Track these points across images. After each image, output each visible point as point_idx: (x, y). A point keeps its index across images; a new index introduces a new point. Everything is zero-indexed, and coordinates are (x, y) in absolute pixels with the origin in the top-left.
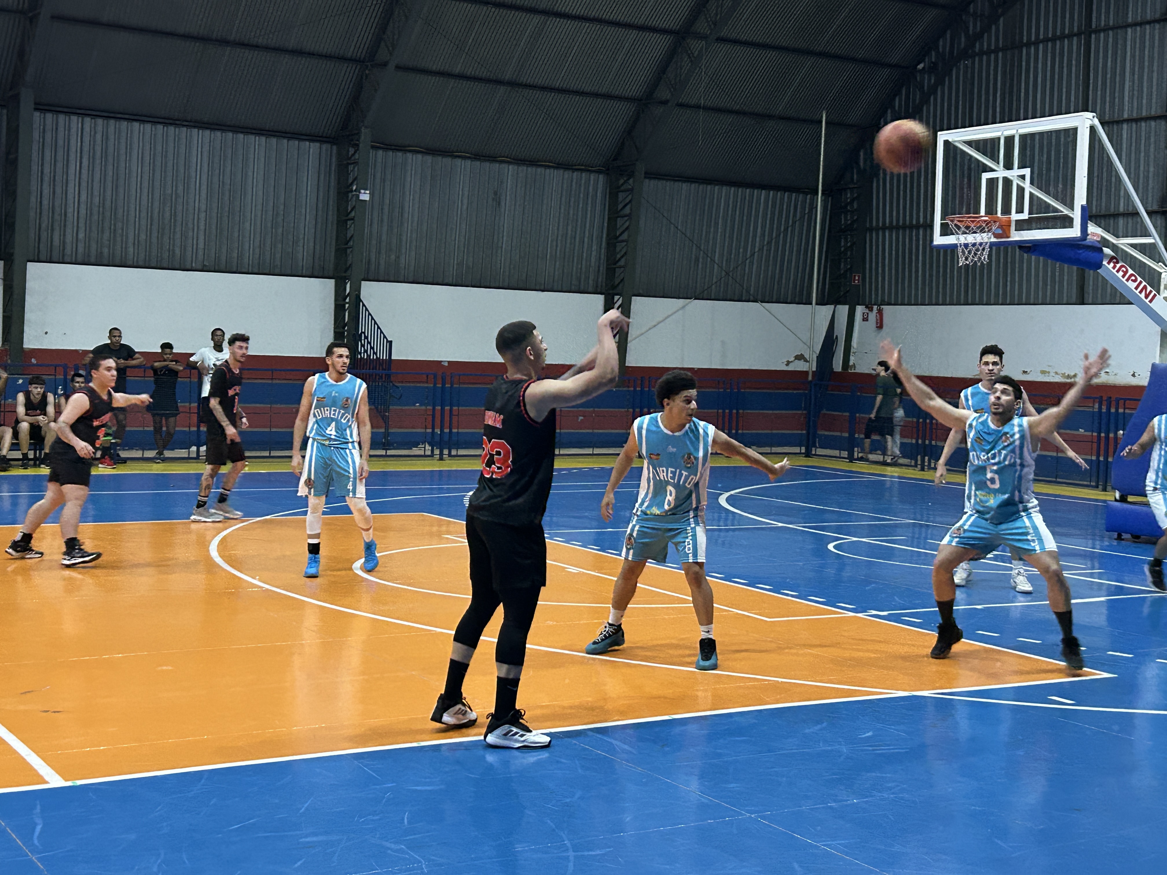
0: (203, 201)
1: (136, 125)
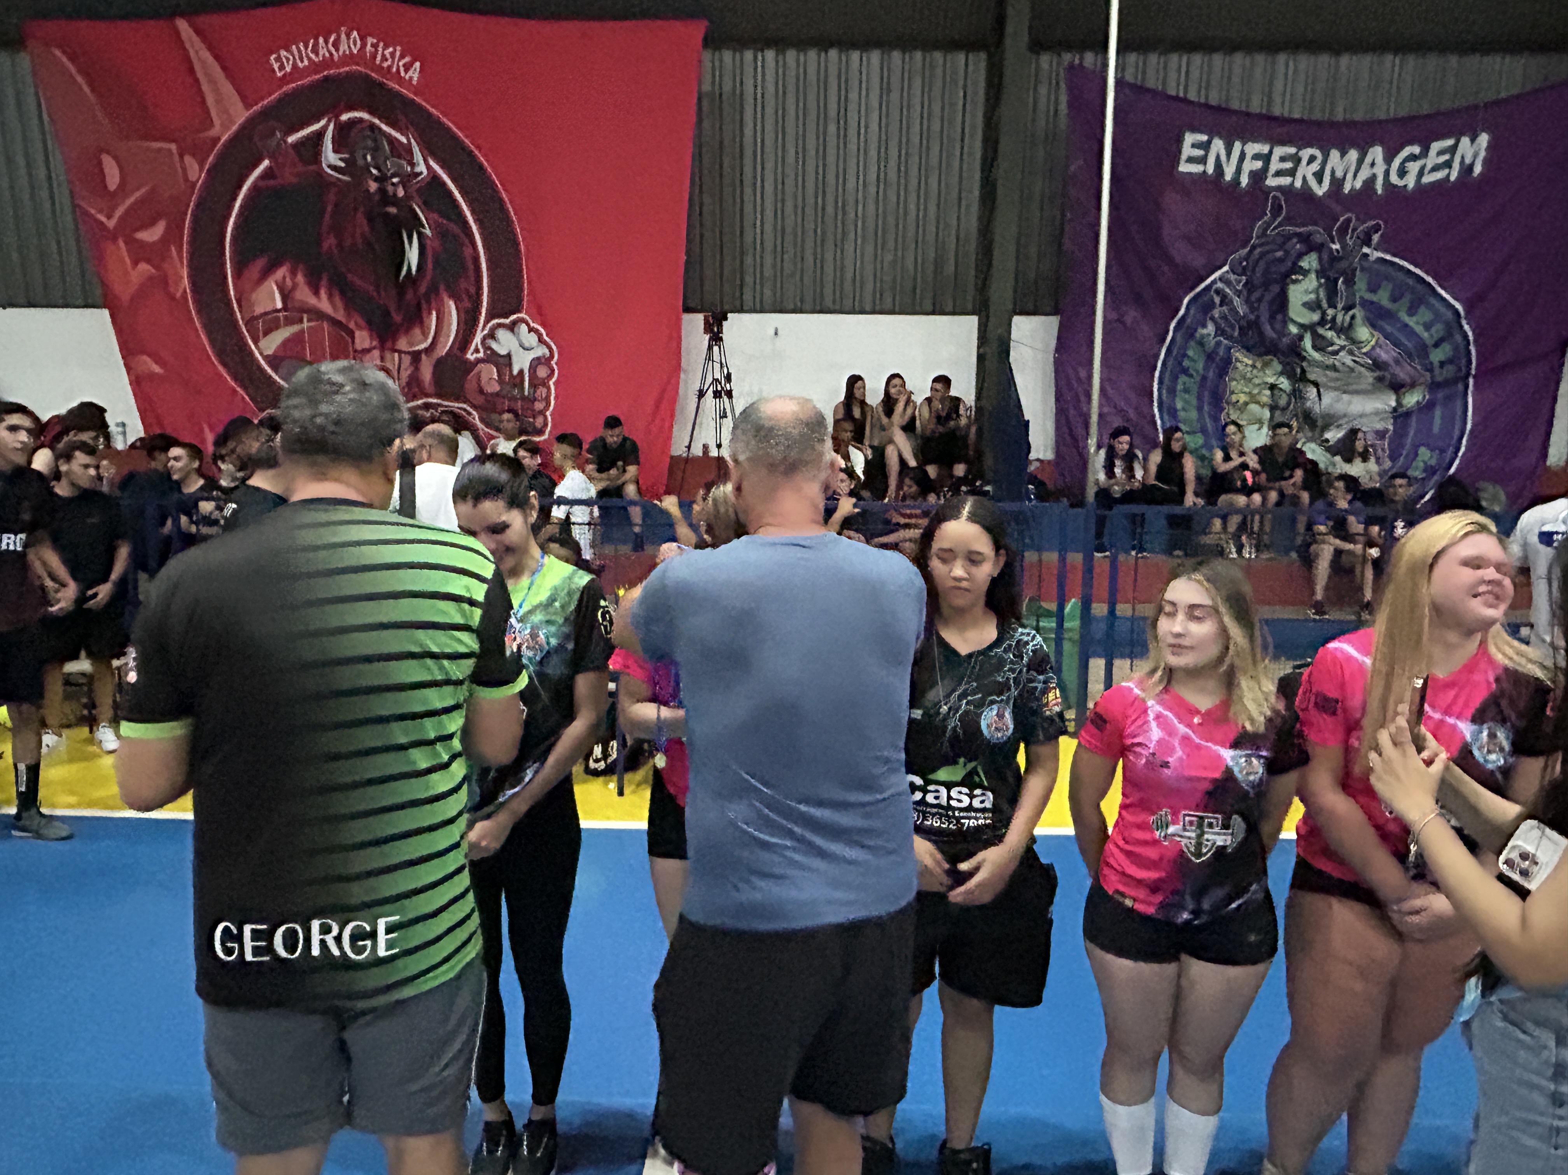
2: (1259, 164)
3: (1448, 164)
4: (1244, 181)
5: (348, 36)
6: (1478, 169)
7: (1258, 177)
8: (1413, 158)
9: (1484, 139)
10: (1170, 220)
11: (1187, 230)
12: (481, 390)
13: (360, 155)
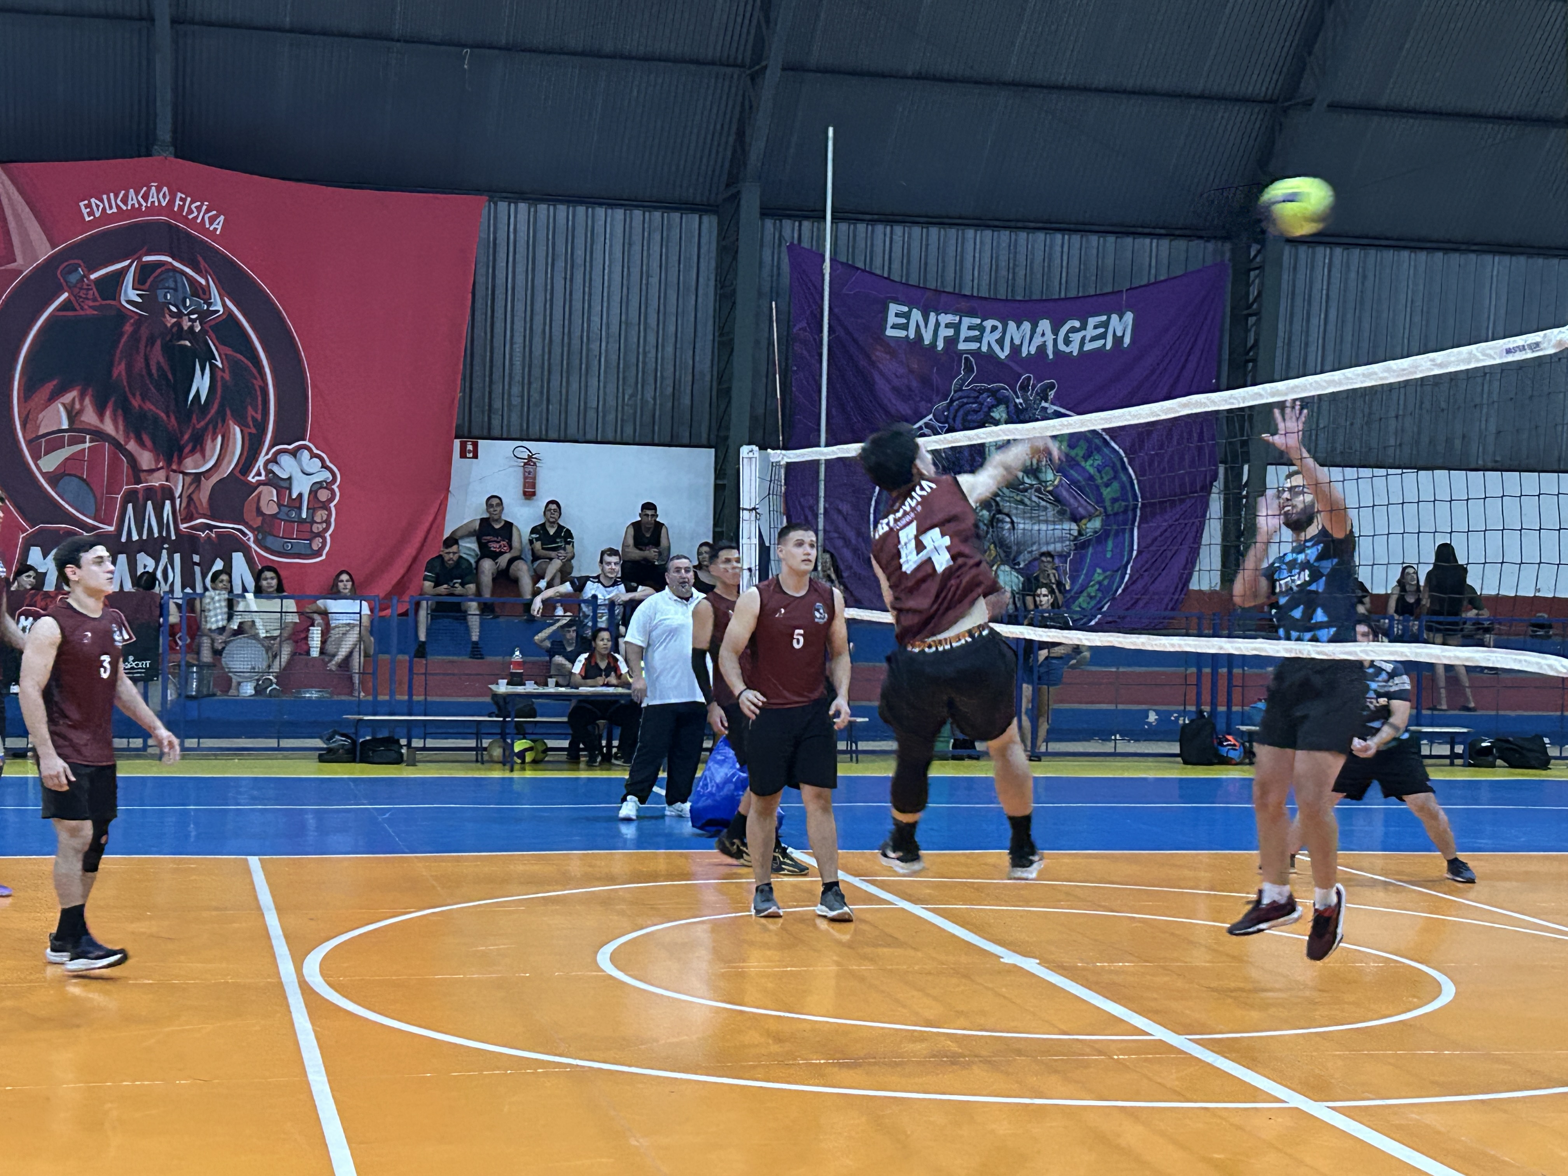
1: (1405, 254)
2: (951, 332)
3: (1103, 336)
4: (940, 345)
5: (158, 190)
6: (1127, 340)
7: (951, 342)
8: (1073, 330)
9: (1130, 316)
10: (882, 373)
11: (896, 382)
12: (259, 511)
13: (160, 293)
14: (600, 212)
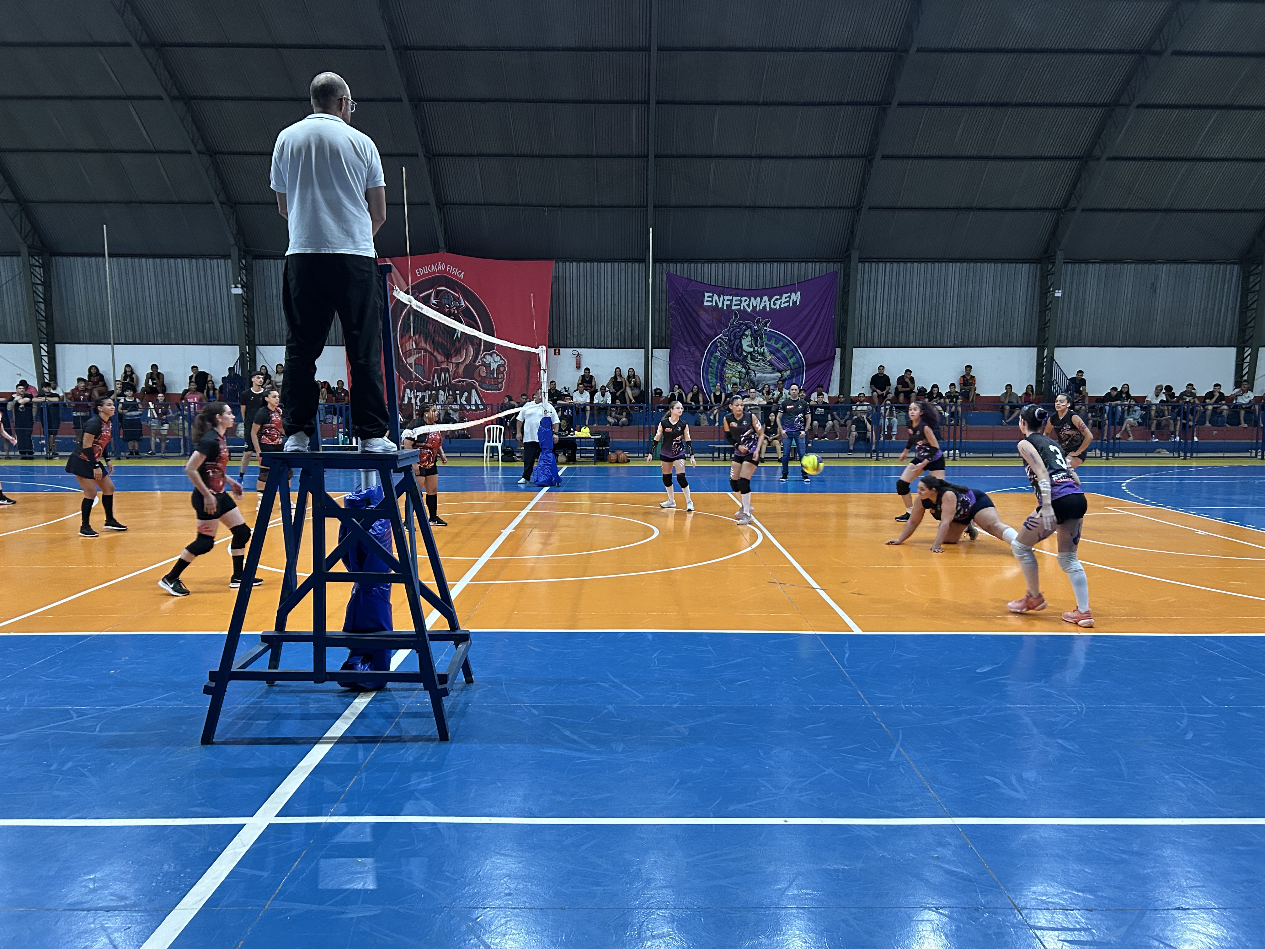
0: (955, 306)
2: (729, 302)
3: (789, 301)
4: (725, 307)
5: (441, 264)
6: (798, 303)
7: (729, 306)
8: (777, 299)
9: (799, 293)
10: (702, 319)
11: (709, 322)
12: (480, 375)
13: (443, 300)
14: (603, 264)
